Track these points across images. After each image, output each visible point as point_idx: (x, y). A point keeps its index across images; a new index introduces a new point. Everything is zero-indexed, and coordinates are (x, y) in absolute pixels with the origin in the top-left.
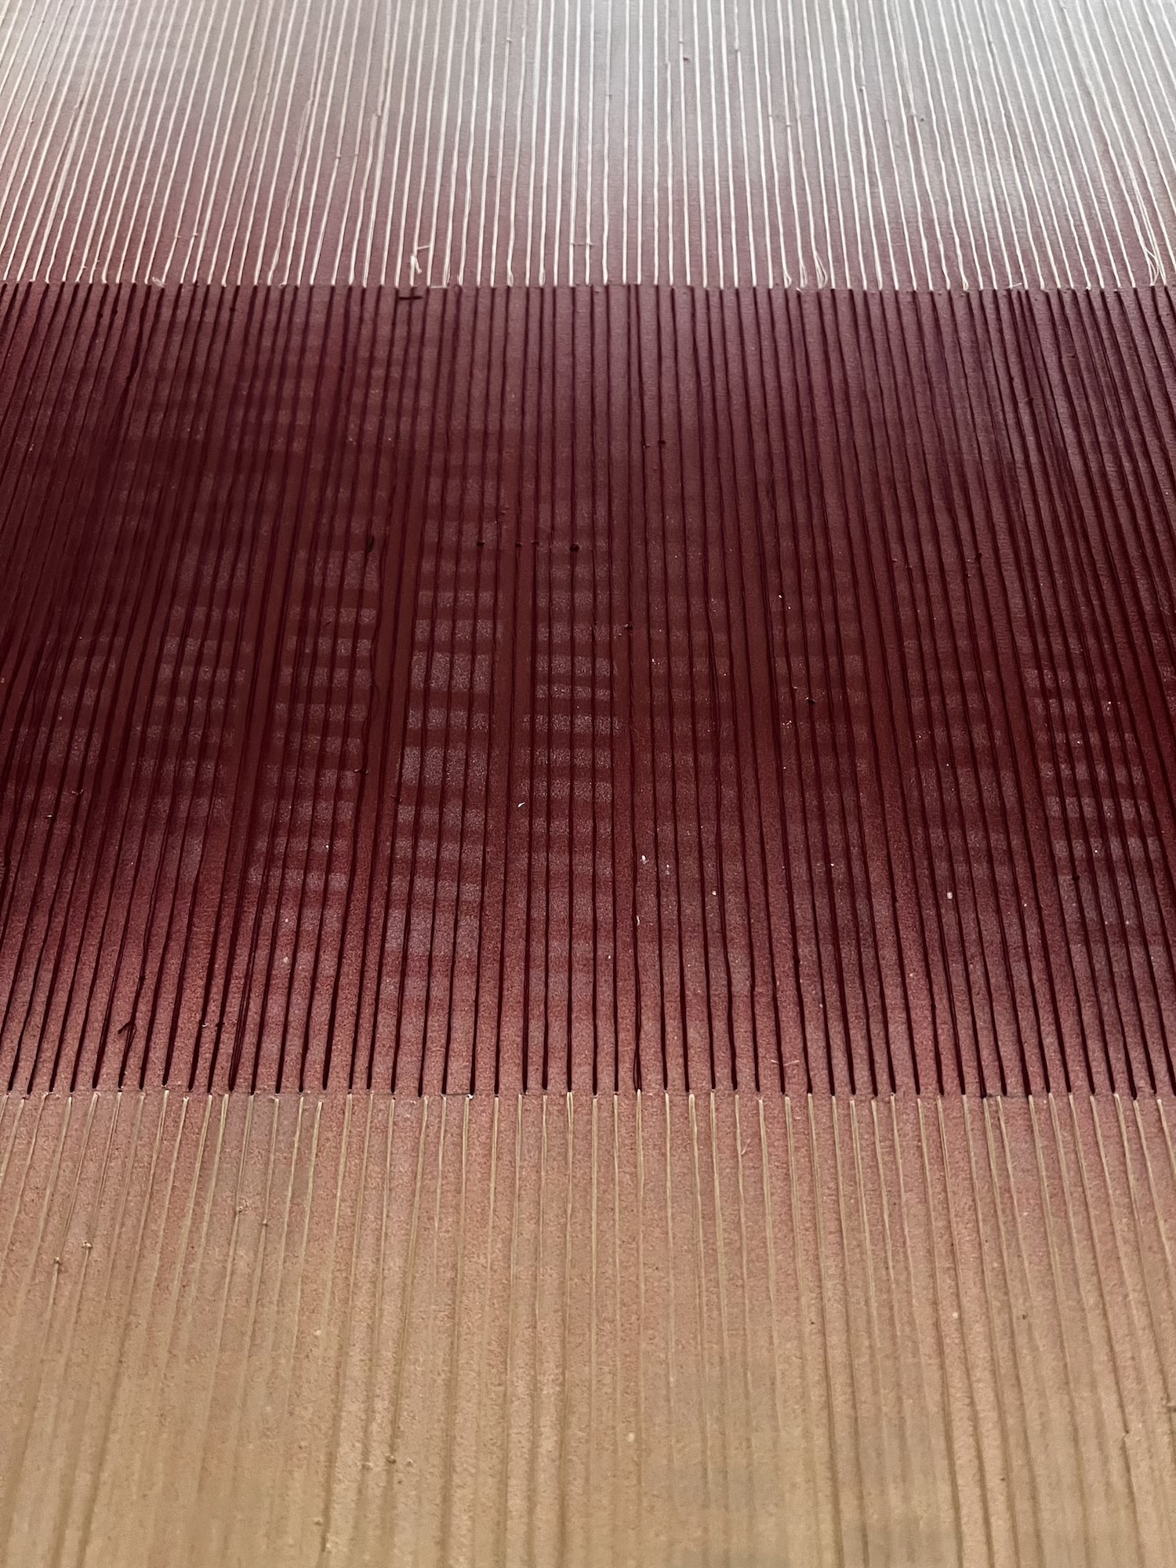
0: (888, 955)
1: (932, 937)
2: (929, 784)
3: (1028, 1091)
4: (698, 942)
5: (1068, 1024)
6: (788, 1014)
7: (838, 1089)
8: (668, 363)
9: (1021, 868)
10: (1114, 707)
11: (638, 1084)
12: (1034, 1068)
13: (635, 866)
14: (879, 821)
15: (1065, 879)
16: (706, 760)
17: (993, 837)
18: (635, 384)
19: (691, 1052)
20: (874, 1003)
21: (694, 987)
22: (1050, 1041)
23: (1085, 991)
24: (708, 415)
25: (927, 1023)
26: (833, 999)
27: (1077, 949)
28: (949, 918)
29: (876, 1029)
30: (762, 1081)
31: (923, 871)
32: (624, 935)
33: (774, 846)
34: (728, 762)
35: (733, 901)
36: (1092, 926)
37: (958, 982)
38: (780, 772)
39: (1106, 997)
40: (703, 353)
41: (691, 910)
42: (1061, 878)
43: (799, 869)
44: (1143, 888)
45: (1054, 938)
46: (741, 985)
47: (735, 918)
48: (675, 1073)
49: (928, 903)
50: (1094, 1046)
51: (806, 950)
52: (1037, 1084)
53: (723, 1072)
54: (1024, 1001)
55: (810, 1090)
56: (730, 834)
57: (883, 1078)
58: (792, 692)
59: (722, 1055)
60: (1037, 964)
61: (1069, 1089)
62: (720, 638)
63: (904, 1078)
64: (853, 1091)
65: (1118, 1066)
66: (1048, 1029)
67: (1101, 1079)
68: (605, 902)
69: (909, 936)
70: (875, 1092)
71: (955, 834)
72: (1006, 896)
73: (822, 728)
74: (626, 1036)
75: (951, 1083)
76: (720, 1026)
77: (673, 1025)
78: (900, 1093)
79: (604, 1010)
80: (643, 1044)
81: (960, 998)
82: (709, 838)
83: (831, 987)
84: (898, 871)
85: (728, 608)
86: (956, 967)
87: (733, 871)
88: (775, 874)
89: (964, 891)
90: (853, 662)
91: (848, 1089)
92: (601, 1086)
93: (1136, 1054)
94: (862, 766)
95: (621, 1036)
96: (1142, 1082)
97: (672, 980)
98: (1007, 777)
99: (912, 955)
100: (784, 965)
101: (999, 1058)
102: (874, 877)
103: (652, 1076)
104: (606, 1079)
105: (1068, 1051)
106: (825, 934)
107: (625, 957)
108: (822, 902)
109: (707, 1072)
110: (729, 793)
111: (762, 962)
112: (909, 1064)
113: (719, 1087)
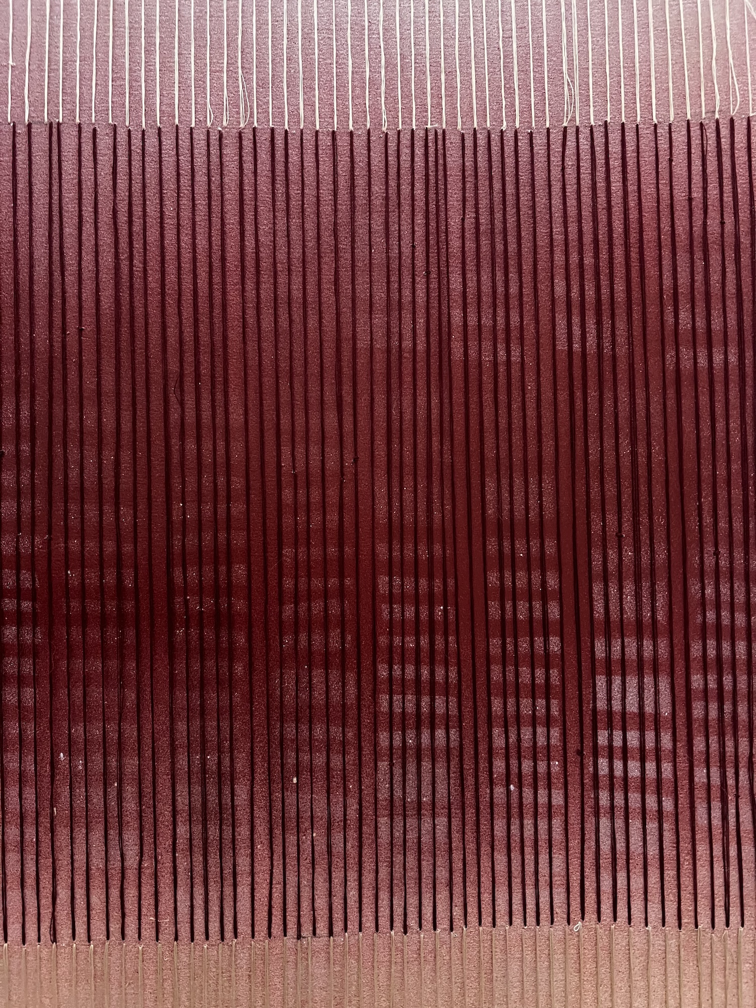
0: (243, 831)
1: (277, 814)
2: (290, 684)
3: (331, 933)
4: (101, 827)
5: (368, 878)
6: (166, 880)
7: (196, 937)
8: (88, 228)
9: (351, 757)
10: (445, 611)
11: (54, 940)
12: (338, 915)
13: (53, 763)
14: (248, 718)
15: (383, 765)
16: (113, 664)
17: (333, 729)
18: (56, 257)
19: (93, 913)
20: (228, 871)
21: (97, 862)
22: (353, 894)
23: (384, 854)
24: (125, 295)
25: (265, 885)
26: (199, 868)
27: (384, 821)
28: (291, 798)
29: (228, 890)
30: (144, 933)
31: (276, 761)
32: (45, 821)
33: (164, 742)
34: (131, 666)
35: (130, 791)
36: (398, 803)
37: (292, 850)
38: (172, 676)
39: (398, 859)
40: (123, 218)
41: (97, 799)
42: (380, 764)
43: (182, 762)
44: (440, 771)
45: (368, 811)
46: (132, 861)
47: (131, 805)
48: (81, 929)
49: (277, 787)
50: (384, 896)
51: (182, 830)
52: (338, 927)
53: (115, 927)
54: (338, 862)
55: (176, 939)
56: (130, 731)
57: (229, 927)
58: (186, 602)
59: (115, 914)
60: (352, 834)
61: (360, 930)
62: (128, 548)
63: (244, 928)
64: (207, 938)
65: (398, 911)
66: (352, 884)
67: (384, 921)
68: (30, 794)
69: (261, 815)
70: (223, 938)
71: (304, 728)
72: (336, 781)
73: (209, 634)
74: (46, 901)
75: (277, 929)
76: (115, 893)
77: (80, 893)
78: (240, 939)
79: (30, 881)
80: (58, 908)
81: (291, 863)
82: (113, 736)
83: (198, 858)
84: (258, 760)
85: (135, 517)
86: (292, 839)
87: (131, 764)
88: (163, 767)
89: (306, 776)
90: (240, 570)
91: (203, 937)
92: (28, 938)
93: (413, 901)
94: (239, 669)
95: (43, 902)
96: (413, 923)
97: (80, 858)
98: (351, 677)
99: (261, 829)
100: (165, 843)
101: (313, 909)
102: (239, 766)
103: (64, 931)
104: (31, 934)
105: (365, 900)
106: (197, 817)
107: (45, 839)
108: (197, 789)
109: (104, 928)
110: (131, 696)
111: (148, 840)
112: (249, 916)
113: (112, 938)
